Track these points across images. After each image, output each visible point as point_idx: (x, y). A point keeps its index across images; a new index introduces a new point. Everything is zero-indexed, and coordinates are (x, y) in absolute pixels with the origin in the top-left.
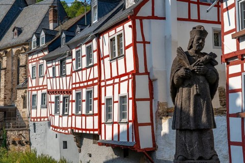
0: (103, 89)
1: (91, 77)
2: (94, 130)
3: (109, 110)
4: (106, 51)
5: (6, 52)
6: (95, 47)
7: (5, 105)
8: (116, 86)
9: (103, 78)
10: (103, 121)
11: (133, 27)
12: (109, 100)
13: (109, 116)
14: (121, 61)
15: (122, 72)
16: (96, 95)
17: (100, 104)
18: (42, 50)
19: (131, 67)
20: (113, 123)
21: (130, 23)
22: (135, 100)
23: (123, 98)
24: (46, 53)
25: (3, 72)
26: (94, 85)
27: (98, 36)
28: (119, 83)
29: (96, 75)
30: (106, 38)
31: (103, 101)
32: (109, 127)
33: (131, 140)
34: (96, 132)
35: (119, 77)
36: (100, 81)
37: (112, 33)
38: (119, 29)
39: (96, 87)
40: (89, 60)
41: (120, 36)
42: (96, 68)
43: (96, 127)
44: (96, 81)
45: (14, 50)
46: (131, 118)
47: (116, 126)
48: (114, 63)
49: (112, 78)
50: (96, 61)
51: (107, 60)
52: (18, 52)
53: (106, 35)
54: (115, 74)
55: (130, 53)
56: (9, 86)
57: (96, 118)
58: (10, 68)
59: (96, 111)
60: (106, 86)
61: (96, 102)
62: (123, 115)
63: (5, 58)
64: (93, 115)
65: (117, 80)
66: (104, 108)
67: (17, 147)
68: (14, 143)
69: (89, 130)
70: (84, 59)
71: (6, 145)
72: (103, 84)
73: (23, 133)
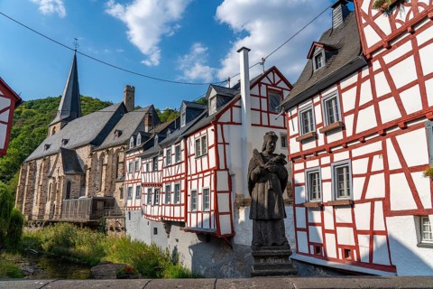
0: (189, 183)
1: (179, 173)
2: (181, 218)
3: (194, 200)
4: (192, 150)
5: (108, 151)
6: (182, 147)
7: (105, 196)
8: (201, 180)
9: (189, 173)
10: (189, 210)
11: (215, 131)
12: (194, 192)
13: (194, 206)
14: (205, 159)
15: (205, 168)
16: (183, 188)
17: (186, 196)
18: (139, 149)
19: (213, 164)
20: (197, 212)
21: (213, 127)
22: (216, 192)
23: (206, 191)
24: (141, 152)
25: (104, 168)
26: (181, 179)
27: (186, 138)
28: (203, 178)
29: (184, 171)
30: (192, 139)
31: (189, 193)
32: (194, 216)
33: (212, 227)
34: (183, 220)
35: (203, 172)
36: (186, 176)
37: (197, 135)
38: (204, 132)
39: (183, 181)
40: (177, 158)
41: (204, 138)
42: (183, 164)
43: (183, 215)
44: (183, 176)
45: (115, 149)
46: (213, 208)
47: (200, 215)
48: (199, 161)
49: (197, 173)
50: (183, 159)
51: (193, 158)
52: (118, 151)
53: (192, 137)
54: (199, 170)
55: (212, 152)
56: (109, 179)
57: (183, 207)
58: (110, 164)
59: (183, 202)
60: (191, 180)
61: (183, 194)
62: (206, 205)
63: (107, 156)
64: (180, 205)
65: (201, 175)
66: (189, 198)
67: (114, 233)
68: (112, 229)
69: (177, 218)
70: (174, 157)
71: (105, 231)
72: (189, 178)
73: (120, 220)
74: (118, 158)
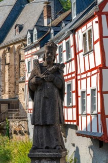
0: (79, 82)
1: (70, 72)
2: (73, 121)
3: (83, 102)
4: (80, 47)
5: (9, 49)
6: (72, 43)
7: (10, 97)
8: (89, 79)
9: (79, 73)
10: (80, 113)
11: (100, 23)
12: (83, 93)
13: (84, 108)
14: (91, 55)
15: (92, 66)
16: (74, 89)
17: (77, 97)
18: (35, 46)
19: (99, 62)
20: (87, 115)
21: (96, 19)
22: (102, 93)
23: (93, 91)
24: (38, 48)
25: (7, 67)
26: (72, 78)
27: (74, 31)
28: (90, 77)
29: (74, 70)
30: (80, 33)
31: (80, 94)
32: (84, 118)
33: (100, 132)
34: (75, 123)
35: (91, 70)
36: (77, 75)
37: (84, 28)
38: (89, 24)
39: (74, 80)
40: (68, 55)
41: (90, 31)
42: (73, 62)
43: (75, 119)
44: (74, 75)
45: (16, 46)
46: (99, 111)
47: (89, 117)
48: (86, 58)
49: (86, 72)
50: (73, 56)
51: (81, 54)
52: (19, 48)
53: (80, 31)
54: (87, 69)
55: (97, 47)
56: (13, 80)
57: (75, 109)
58: (12, 63)
59: (74, 104)
60: (81, 79)
61: (74, 95)
62: (93, 107)
63: (8, 54)
64: (72, 107)
65: (89, 74)
66: (80, 99)
67: (18, 137)
68: (15, 132)
69: (70, 121)
70: (65, 54)
71: (9, 135)
72: (79, 77)
73: (23, 123)
74: (20, 56)
